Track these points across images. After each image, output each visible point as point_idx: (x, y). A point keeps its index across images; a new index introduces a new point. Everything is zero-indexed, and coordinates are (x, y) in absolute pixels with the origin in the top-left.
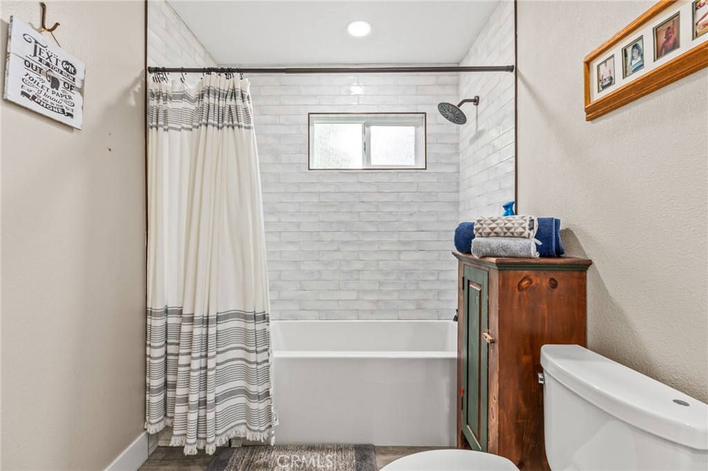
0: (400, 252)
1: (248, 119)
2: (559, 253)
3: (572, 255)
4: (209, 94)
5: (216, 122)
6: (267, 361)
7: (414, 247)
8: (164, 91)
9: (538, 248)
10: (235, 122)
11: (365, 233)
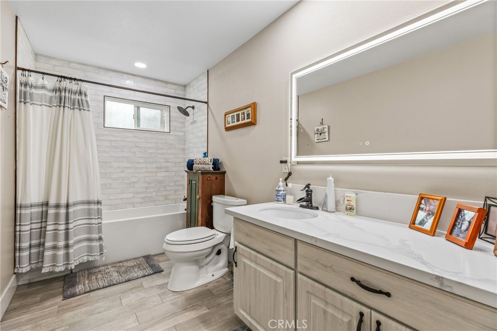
0: (157, 172)
1: (88, 106)
2: (219, 169)
3: (222, 170)
4: (65, 91)
5: (70, 106)
6: (101, 223)
7: (164, 170)
8: (30, 83)
9: (213, 168)
10: (82, 107)
11: (139, 163)
